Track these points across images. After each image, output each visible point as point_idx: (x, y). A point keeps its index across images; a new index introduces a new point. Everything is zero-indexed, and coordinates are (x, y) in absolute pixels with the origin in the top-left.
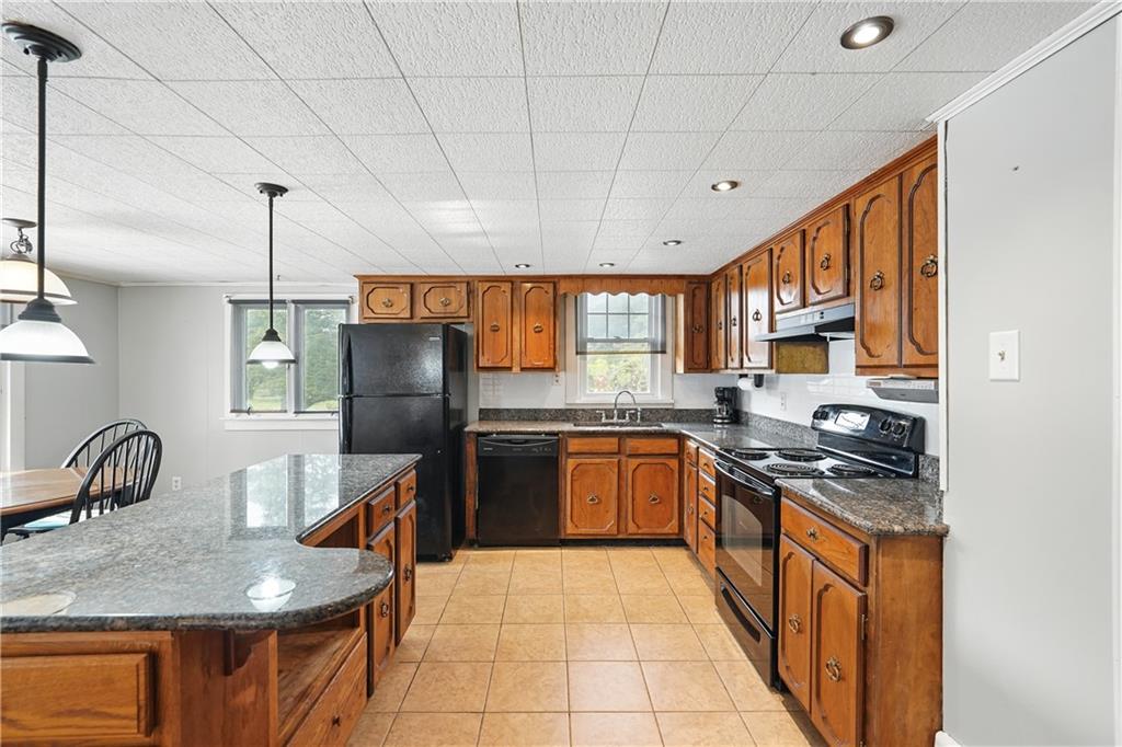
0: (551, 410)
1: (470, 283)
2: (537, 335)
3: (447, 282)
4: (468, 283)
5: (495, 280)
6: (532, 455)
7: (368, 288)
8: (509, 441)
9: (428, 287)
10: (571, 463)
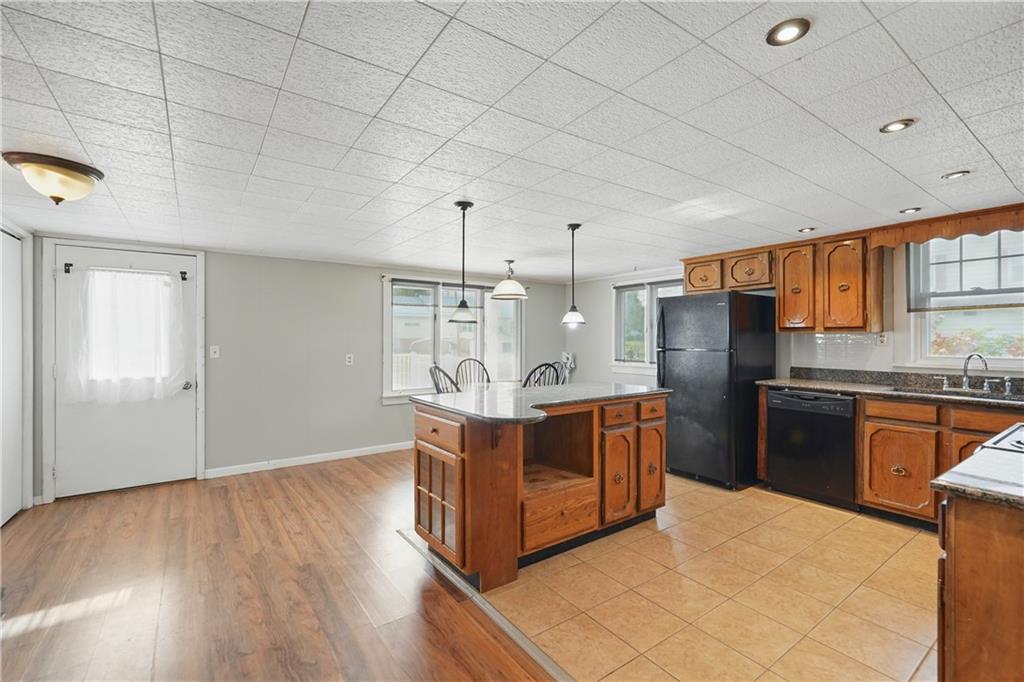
0: (873, 372)
1: (771, 253)
2: (843, 294)
3: (751, 254)
4: (770, 252)
5: (794, 247)
6: (822, 412)
7: (690, 268)
8: (798, 396)
9: (734, 261)
10: (869, 428)
